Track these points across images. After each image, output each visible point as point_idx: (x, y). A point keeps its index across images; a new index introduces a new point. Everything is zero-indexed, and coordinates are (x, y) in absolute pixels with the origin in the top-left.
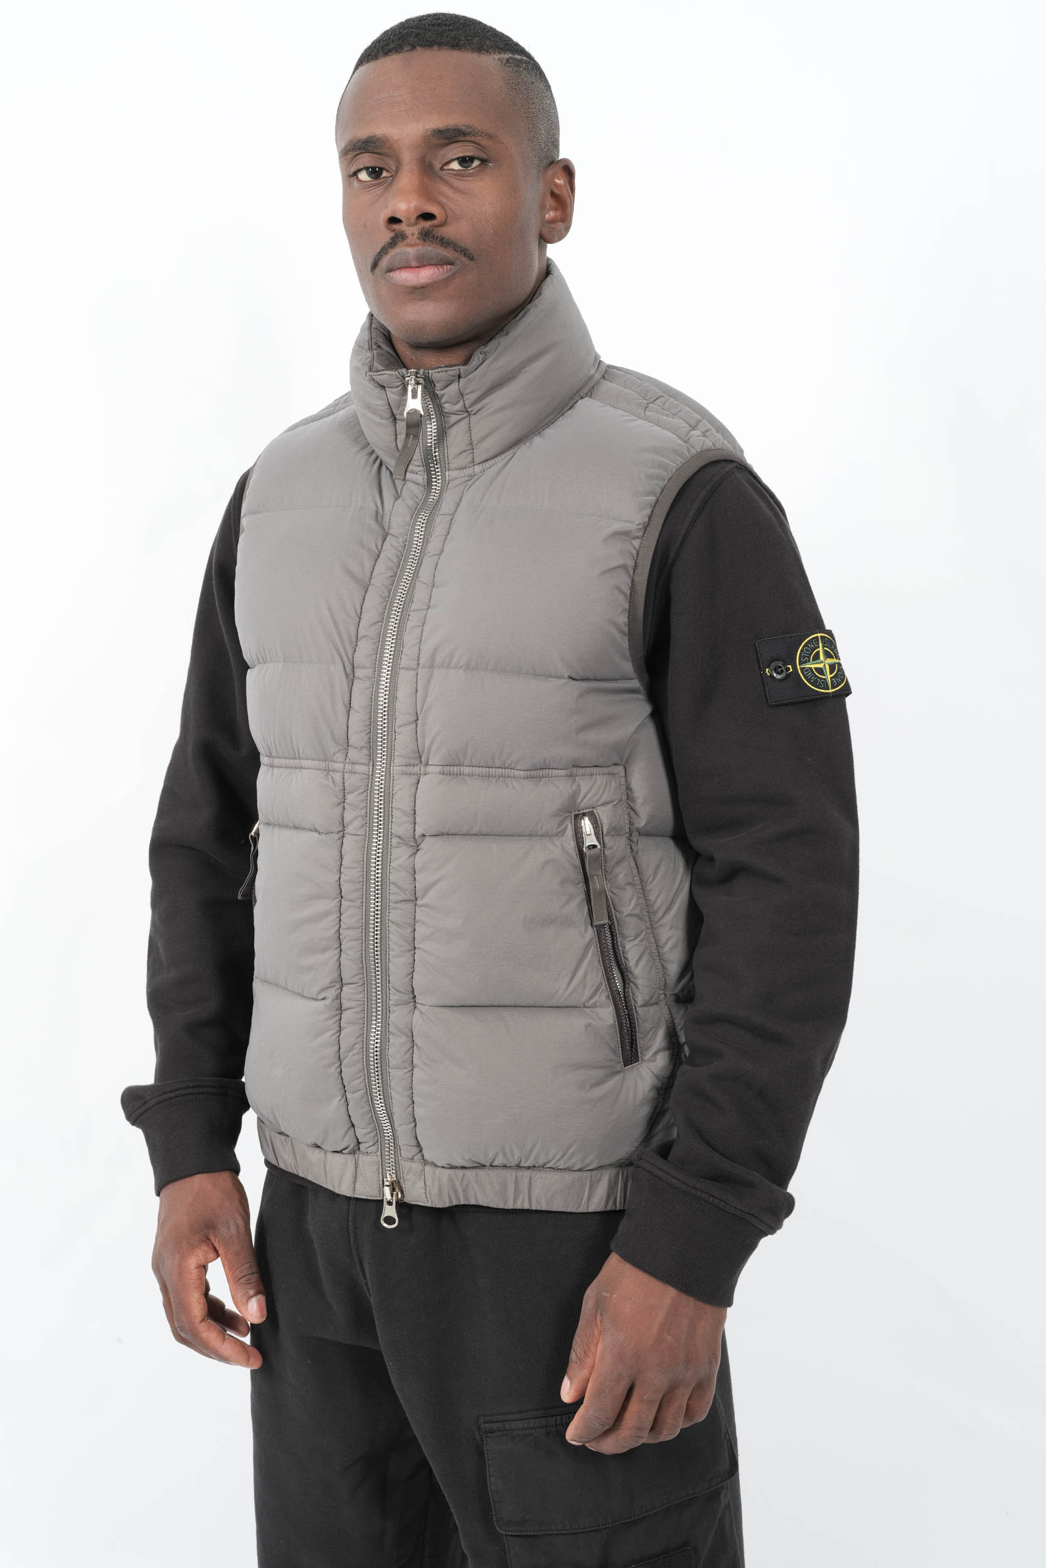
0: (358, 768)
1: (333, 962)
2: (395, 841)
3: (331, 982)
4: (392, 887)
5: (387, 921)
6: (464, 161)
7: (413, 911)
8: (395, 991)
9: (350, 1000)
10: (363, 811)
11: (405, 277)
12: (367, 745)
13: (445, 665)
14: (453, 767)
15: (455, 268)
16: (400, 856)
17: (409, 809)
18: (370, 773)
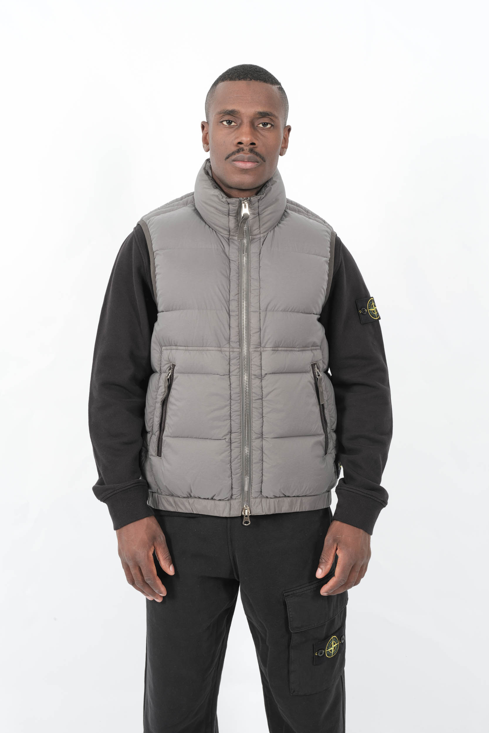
0: (235, 350)
1: (229, 424)
2: (253, 377)
3: (227, 433)
4: (254, 395)
5: (251, 407)
6: (265, 124)
7: (261, 402)
8: (255, 434)
9: (235, 439)
10: (239, 366)
11: (240, 165)
12: (239, 341)
13: (272, 310)
14: (276, 348)
15: (259, 164)
16: (256, 382)
17: (259, 364)
18: (240, 352)
